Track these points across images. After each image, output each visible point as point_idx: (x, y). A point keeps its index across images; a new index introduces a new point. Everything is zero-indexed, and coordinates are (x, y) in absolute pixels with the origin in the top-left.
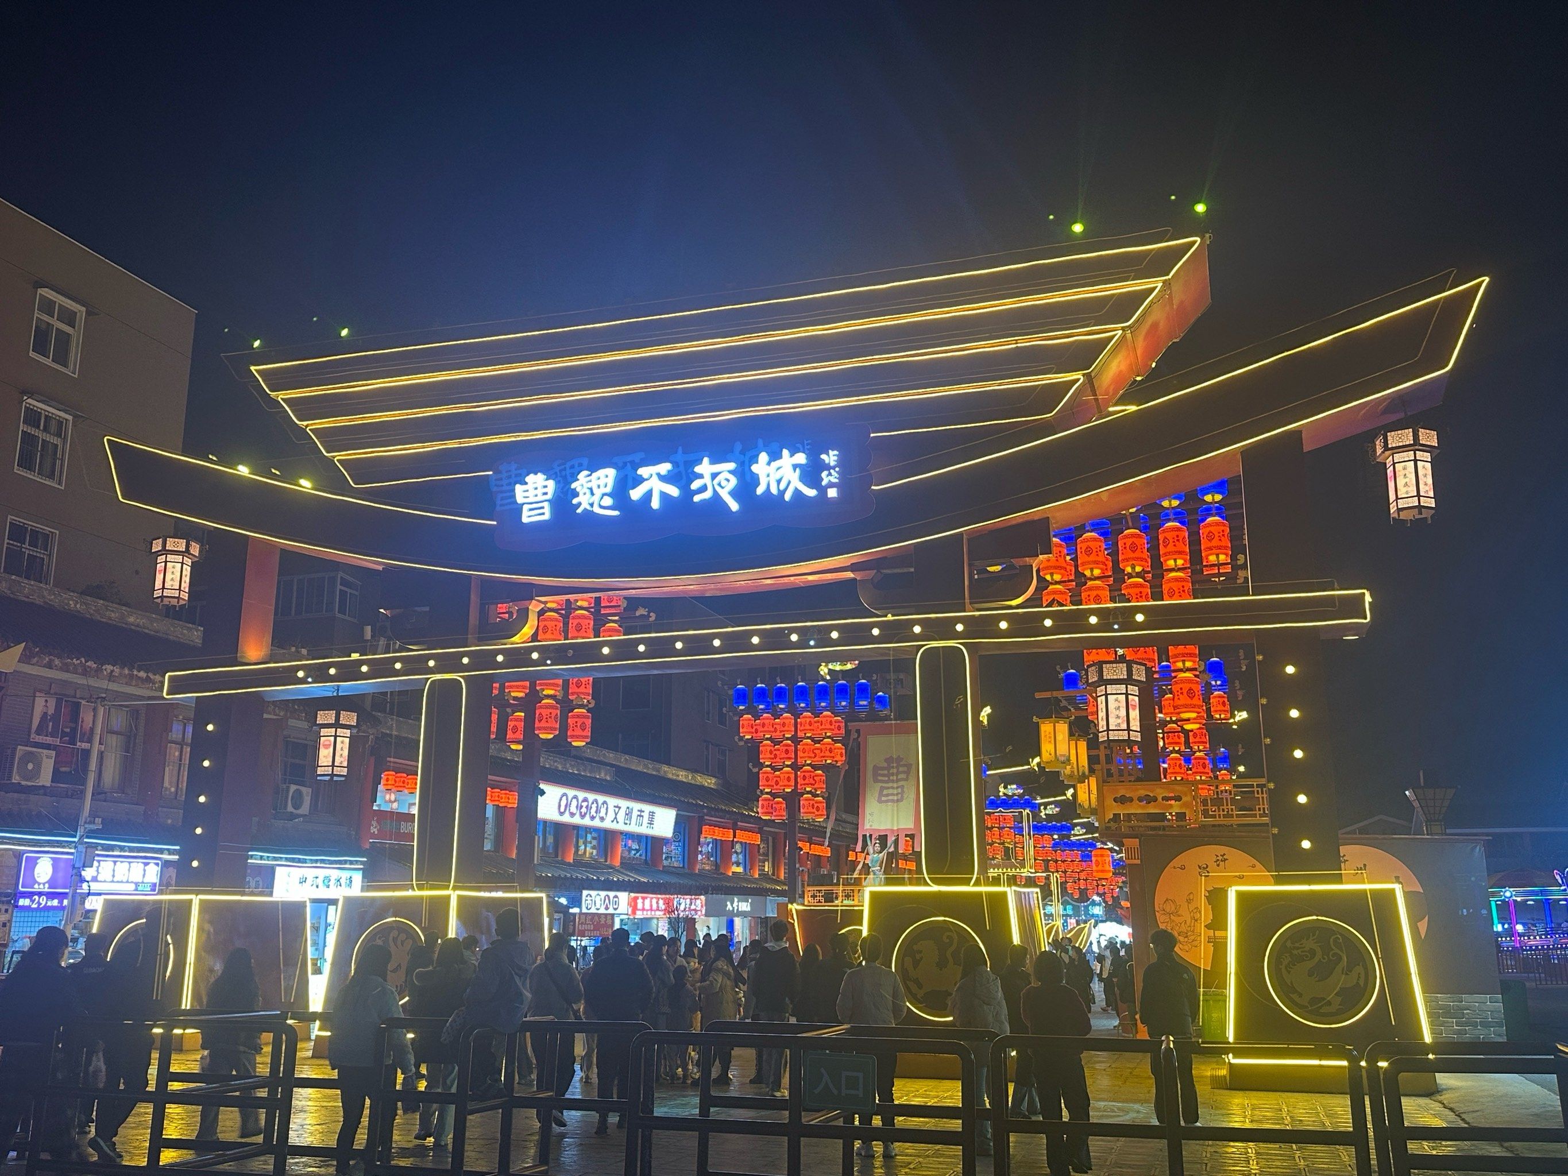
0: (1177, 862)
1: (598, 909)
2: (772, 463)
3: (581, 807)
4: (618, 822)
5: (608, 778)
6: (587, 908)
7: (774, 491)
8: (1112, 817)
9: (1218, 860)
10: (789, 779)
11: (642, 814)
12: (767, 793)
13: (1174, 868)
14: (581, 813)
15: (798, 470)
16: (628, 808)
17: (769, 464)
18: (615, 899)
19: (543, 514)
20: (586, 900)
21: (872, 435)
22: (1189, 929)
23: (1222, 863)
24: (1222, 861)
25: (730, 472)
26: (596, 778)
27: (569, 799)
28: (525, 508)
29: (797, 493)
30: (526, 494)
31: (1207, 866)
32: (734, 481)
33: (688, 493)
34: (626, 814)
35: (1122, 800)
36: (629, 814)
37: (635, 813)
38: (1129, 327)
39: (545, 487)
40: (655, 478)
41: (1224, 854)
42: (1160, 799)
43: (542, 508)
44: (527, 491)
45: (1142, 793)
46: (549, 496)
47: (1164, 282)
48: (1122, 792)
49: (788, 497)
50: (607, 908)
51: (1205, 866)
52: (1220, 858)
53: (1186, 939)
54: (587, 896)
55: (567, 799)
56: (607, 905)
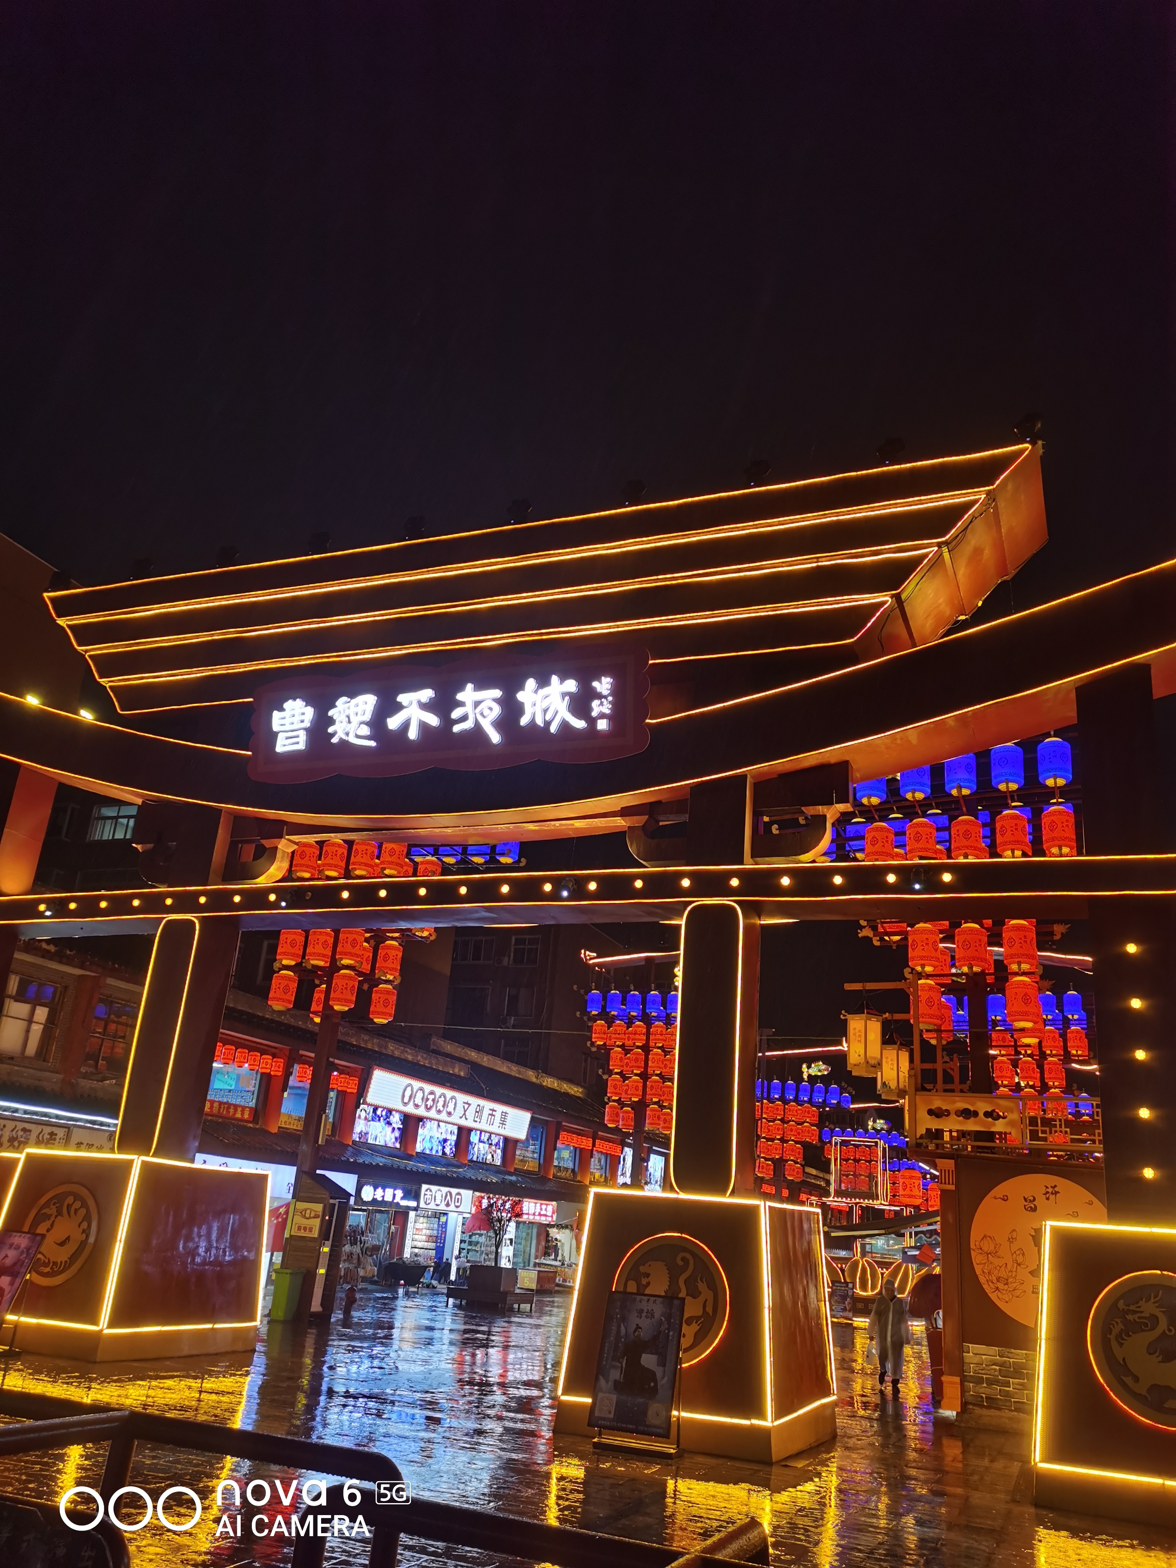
0: (1001, 1190)
1: (437, 1205)
2: (540, 691)
3: (427, 1099)
4: (466, 1119)
5: (462, 1074)
6: (425, 1203)
7: (540, 722)
8: (924, 1132)
9: (1048, 1192)
10: (637, 1089)
11: (494, 1113)
12: (614, 1101)
13: (995, 1198)
14: (426, 1106)
15: (567, 698)
16: (479, 1105)
17: (536, 692)
18: (457, 1197)
19: (298, 743)
20: (425, 1195)
21: (651, 662)
22: (1010, 1274)
23: (1052, 1197)
24: (1052, 1193)
25: (495, 700)
26: (448, 1073)
27: (415, 1091)
28: (281, 737)
29: (565, 725)
30: (283, 722)
31: (1034, 1199)
32: (497, 710)
33: (448, 722)
34: (476, 1112)
35: (936, 1113)
36: (479, 1112)
37: (486, 1112)
38: (946, 543)
39: (303, 714)
40: (415, 705)
41: (1055, 1186)
42: (981, 1114)
43: (297, 737)
44: (284, 718)
45: (961, 1105)
46: (307, 724)
47: (988, 493)
48: (938, 1103)
49: (553, 729)
50: (448, 1205)
51: (1032, 1198)
52: (1050, 1190)
53: (1006, 1287)
54: (427, 1190)
55: (412, 1090)
56: (448, 1201)
